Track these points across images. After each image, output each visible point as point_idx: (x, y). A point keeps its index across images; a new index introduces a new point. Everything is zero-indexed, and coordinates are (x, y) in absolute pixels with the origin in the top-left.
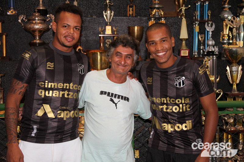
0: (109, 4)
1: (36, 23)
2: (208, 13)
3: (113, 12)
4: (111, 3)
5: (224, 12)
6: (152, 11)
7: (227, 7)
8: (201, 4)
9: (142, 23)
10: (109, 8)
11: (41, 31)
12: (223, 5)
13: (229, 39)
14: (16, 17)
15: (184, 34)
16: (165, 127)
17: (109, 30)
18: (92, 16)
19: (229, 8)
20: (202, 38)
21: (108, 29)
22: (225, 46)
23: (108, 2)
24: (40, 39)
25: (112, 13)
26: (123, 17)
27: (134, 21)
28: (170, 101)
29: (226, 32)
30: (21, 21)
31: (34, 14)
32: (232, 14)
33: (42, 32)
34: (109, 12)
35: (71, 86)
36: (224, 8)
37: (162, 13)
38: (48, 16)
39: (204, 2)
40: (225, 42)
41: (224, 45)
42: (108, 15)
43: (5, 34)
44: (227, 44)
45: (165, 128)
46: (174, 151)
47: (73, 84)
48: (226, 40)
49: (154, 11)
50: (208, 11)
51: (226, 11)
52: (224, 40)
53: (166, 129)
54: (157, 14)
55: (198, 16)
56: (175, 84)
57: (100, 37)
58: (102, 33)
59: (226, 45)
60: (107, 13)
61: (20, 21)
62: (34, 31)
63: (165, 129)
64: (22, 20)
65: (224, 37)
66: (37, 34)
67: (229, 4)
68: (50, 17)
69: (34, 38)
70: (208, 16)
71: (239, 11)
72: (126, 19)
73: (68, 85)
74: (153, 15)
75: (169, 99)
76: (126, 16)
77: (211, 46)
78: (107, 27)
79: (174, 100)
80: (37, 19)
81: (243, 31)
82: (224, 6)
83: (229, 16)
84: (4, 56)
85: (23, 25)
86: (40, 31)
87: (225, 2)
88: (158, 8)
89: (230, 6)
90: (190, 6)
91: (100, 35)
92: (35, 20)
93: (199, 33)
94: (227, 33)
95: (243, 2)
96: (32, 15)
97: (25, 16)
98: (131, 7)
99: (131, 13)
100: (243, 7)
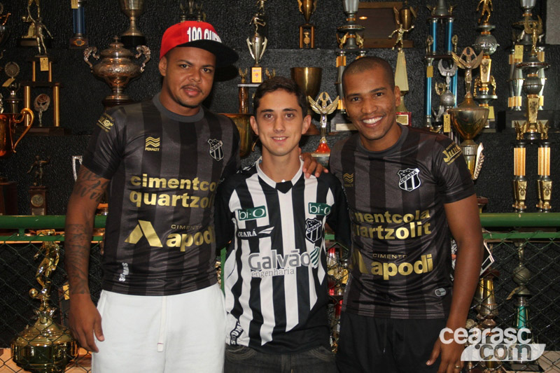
0: (258, 25)
1: (115, 63)
2: (453, 40)
3: (266, 40)
4: (262, 22)
5: (481, 38)
6: (341, 38)
7: (487, 28)
8: (439, 22)
9: (325, 61)
10: (258, 32)
11: (127, 77)
12: (479, 25)
13: (490, 93)
16: (377, 268)
17: (257, 75)
19: (492, 31)
20: (441, 89)
21: (256, 72)
22: (484, 105)
23: (257, 20)
24: (123, 92)
25: (264, 41)
26: (287, 50)
27: (309, 58)
28: (391, 218)
29: (486, 78)
30: (89, 59)
31: (111, 45)
32: (498, 43)
33: (128, 80)
34: (257, 40)
35: (194, 185)
36: (483, 30)
37: (361, 42)
38: (138, 48)
39: (445, 19)
40: (484, 97)
41: (481, 104)
42: (256, 45)
43: (58, 84)
44: (487, 102)
45: (377, 271)
46: (390, 316)
47: (198, 180)
48: (485, 95)
49: (345, 37)
50: (452, 36)
51: (484, 36)
52: (481, 93)
53: (380, 273)
54: (351, 42)
55: (432, 46)
56: (400, 184)
57: (240, 88)
58: (243, 81)
59: (485, 103)
60: (255, 43)
61: (86, 59)
62: (113, 78)
63: (377, 273)
64: (91, 58)
65: (481, 87)
66: (118, 83)
68: (142, 51)
69: (113, 91)
70: (453, 46)
71: (514, 36)
72: (295, 53)
73: (188, 182)
74: (344, 45)
75: (390, 215)
76: (297, 48)
77: (450, 105)
78: (253, 69)
79: (400, 216)
80: (117, 54)
81: (521, 76)
82: (481, 27)
83: (490, 45)
84: (57, 125)
85: (91, 66)
86: (123, 78)
87: (484, 18)
88: (354, 32)
89: (493, 27)
90: (413, 27)
91: (239, 85)
92: (114, 56)
94: (488, 81)
95: (523, 18)
96: (107, 47)
97: (95, 49)
98: (307, 29)
99: (307, 40)
100: (522, 28)
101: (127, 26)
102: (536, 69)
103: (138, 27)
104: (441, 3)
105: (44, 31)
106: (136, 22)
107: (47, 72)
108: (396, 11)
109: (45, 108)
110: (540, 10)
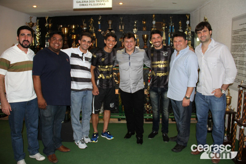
0: (135, 26)
3: (137, 29)
8: (171, 27)
9: (148, 33)
14: (101, 32)
15: (164, 38)
18: (129, 31)
34: (135, 29)
36: (180, 28)
38: (112, 31)
39: (172, 26)
42: (135, 30)
43: (97, 38)
50: (174, 29)
55: (170, 31)
61: (102, 33)
64: (103, 33)
67: (181, 27)
71: (185, 29)
76: (142, 31)
84: (96, 46)
85: (103, 35)
88: (154, 28)
90: (166, 27)
93: (170, 38)
95: (187, 26)
96: (106, 31)
97: (104, 32)
98: (144, 27)
99: (144, 29)
100: (187, 28)
101: (109, 27)
102: (190, 36)
103: (111, 27)
104: (171, 22)
105: (94, 29)
106: (111, 26)
107: (94, 37)
108: (162, 24)
109: (94, 43)
110: (189, 25)
